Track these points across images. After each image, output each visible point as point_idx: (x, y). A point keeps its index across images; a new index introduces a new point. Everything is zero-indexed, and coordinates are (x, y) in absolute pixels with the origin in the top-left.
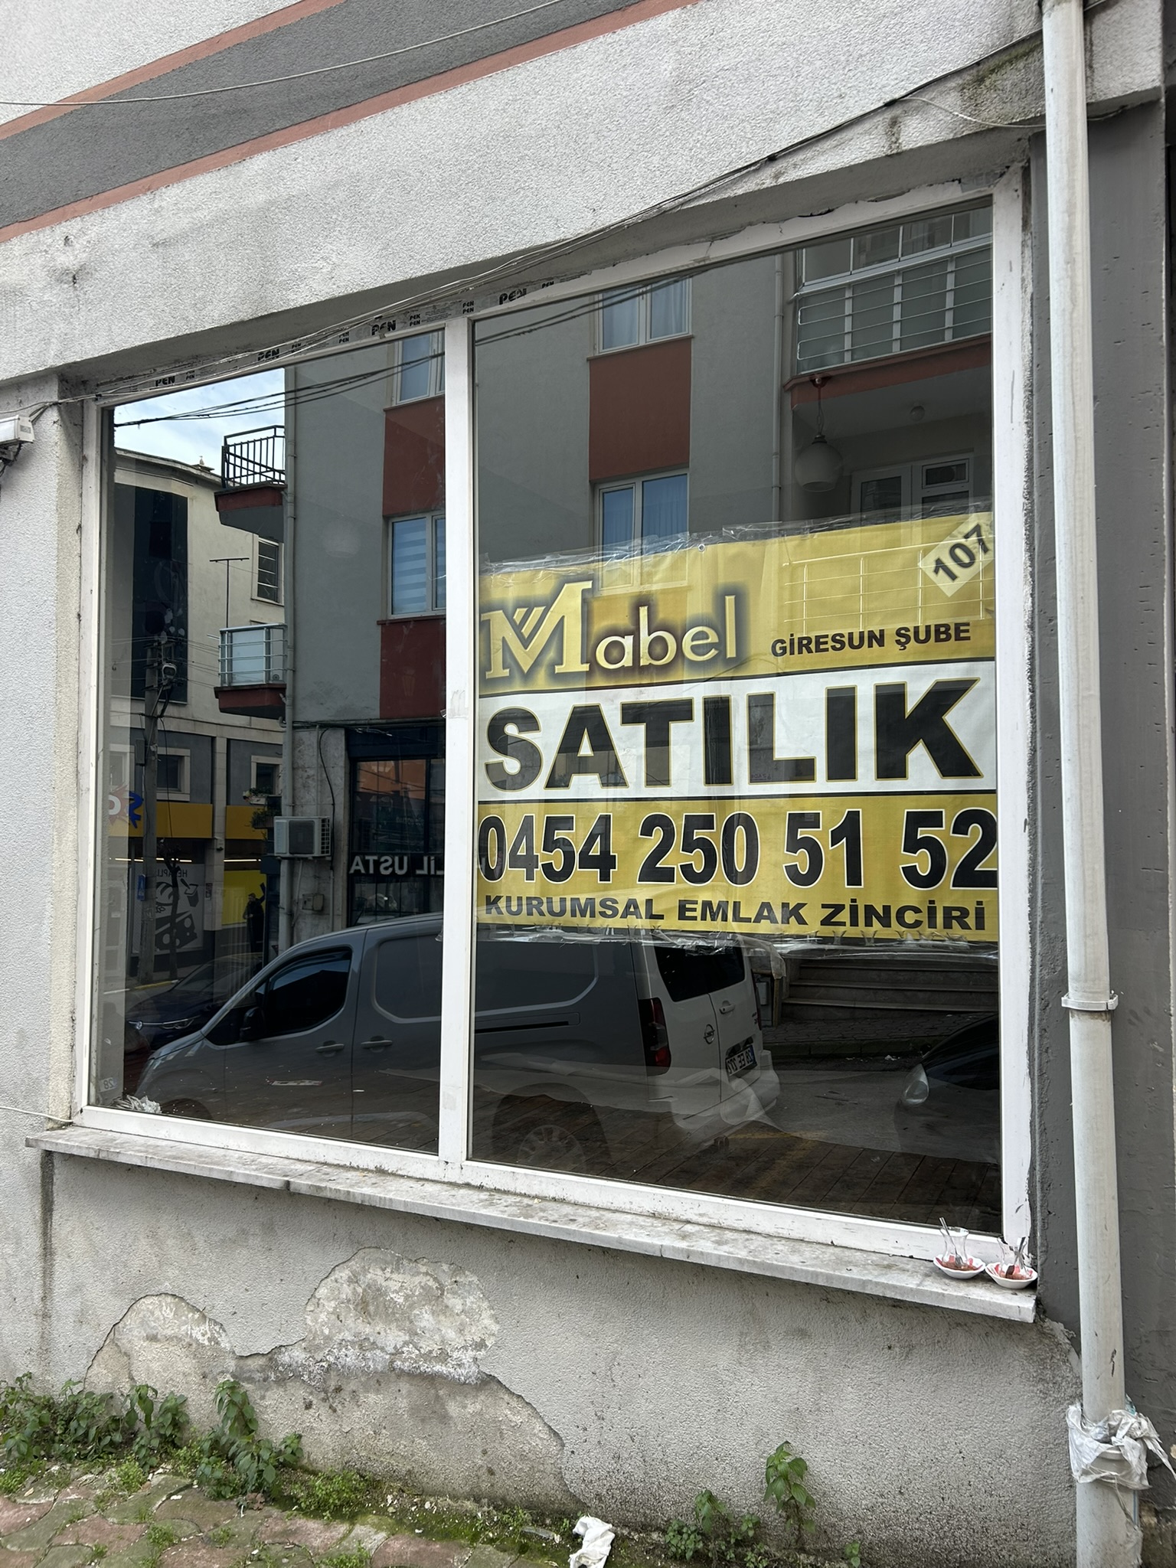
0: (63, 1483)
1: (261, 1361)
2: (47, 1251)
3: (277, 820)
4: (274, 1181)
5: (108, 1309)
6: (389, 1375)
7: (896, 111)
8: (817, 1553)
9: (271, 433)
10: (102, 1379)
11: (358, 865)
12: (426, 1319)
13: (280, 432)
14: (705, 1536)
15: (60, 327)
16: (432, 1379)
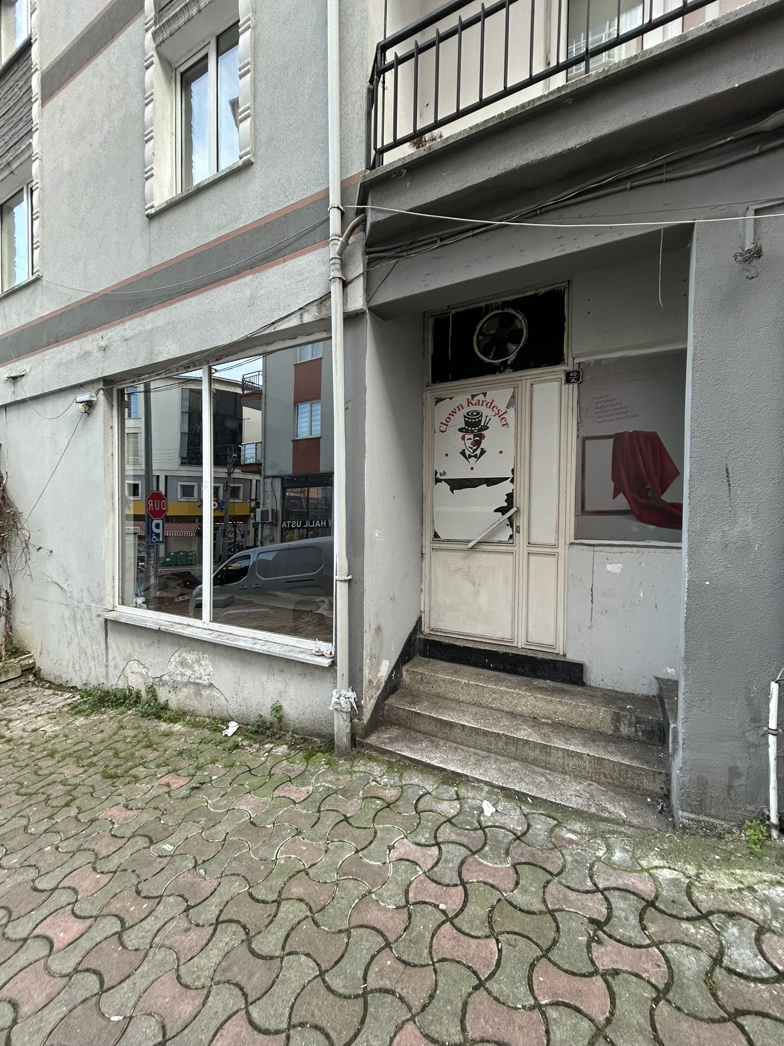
0: (103, 713)
1: (158, 679)
2: (107, 648)
3: (258, 510)
4: (156, 627)
5: (122, 664)
6: (187, 684)
7: (302, 311)
8: (285, 731)
9: (257, 373)
10: (121, 685)
11: (284, 525)
12: (196, 668)
13: (261, 373)
14: (259, 726)
15: (101, 365)
16: (198, 684)
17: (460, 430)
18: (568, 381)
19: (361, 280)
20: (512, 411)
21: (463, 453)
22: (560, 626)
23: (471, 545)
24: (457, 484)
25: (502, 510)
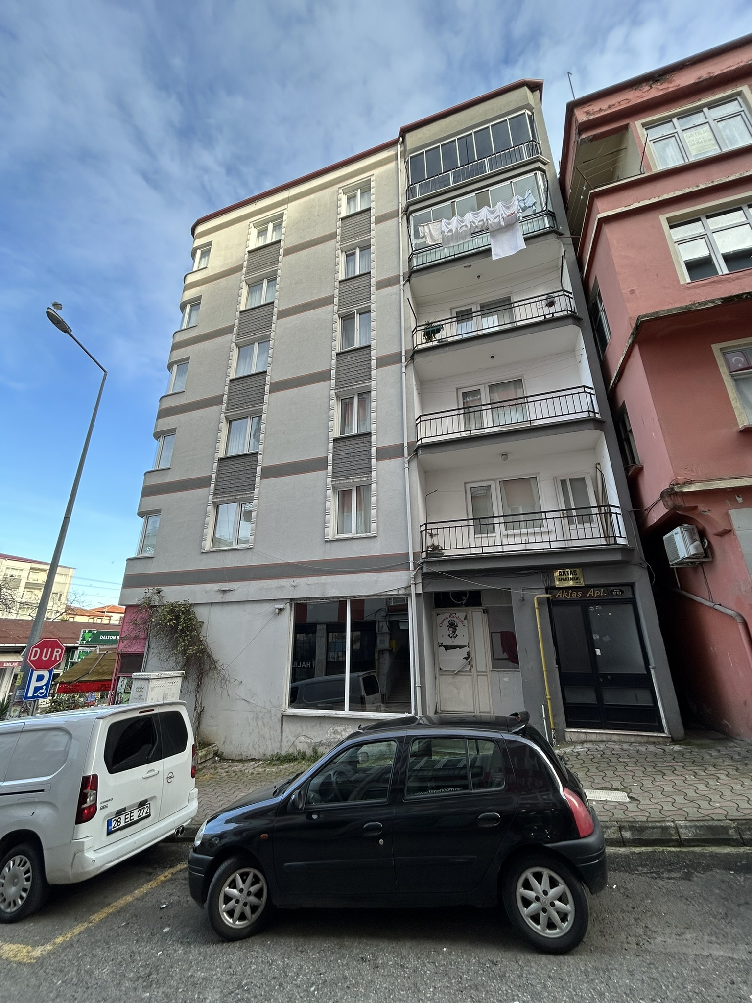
1: (318, 743)
2: (282, 732)
5: (293, 739)
7: (398, 589)
10: (291, 750)
12: (344, 733)
15: (292, 593)
17: (447, 626)
18: (484, 612)
19: (421, 584)
20: (466, 621)
21: (449, 635)
22: (491, 704)
23: (455, 673)
24: (447, 648)
25: (466, 659)
